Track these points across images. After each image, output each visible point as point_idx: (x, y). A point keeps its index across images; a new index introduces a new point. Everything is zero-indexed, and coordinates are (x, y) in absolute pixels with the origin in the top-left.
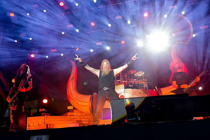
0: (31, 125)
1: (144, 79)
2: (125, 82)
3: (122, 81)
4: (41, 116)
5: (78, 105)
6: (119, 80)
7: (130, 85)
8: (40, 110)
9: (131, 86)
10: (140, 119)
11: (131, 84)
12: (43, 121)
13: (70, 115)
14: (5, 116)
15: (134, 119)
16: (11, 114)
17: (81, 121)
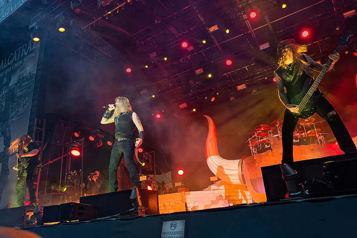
1: (315, 129)
4: (177, 192)
5: (224, 174)
6: (277, 135)
7: (294, 141)
8: (176, 185)
9: (297, 141)
10: (308, 193)
11: (296, 138)
12: (181, 198)
13: (214, 189)
14: (132, 197)
15: (299, 193)
16: (138, 195)
17: (230, 196)
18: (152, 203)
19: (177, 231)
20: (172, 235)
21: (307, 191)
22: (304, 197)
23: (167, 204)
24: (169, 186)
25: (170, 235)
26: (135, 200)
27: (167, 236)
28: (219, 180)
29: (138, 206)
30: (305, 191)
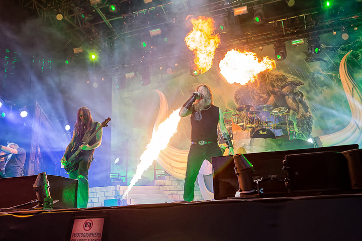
0: (95, 200)
1: (287, 121)
2: (253, 126)
3: (246, 124)
5: (172, 167)
6: (242, 124)
7: (261, 132)
8: (111, 176)
9: (264, 133)
11: (264, 130)
12: (114, 194)
13: (159, 184)
15: (252, 191)
17: (177, 194)
19: (93, 232)
20: (86, 238)
21: (262, 189)
22: (258, 196)
25: (83, 238)
26: (41, 190)
27: (79, 238)
30: (260, 189)
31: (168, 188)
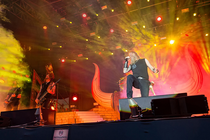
5: (102, 101)
8: (71, 106)
10: (142, 116)
12: (73, 115)
13: (95, 110)
14: (36, 114)
15: (137, 116)
16: (41, 112)
17: (105, 116)
18: (51, 118)
19: (63, 136)
20: (60, 139)
21: (142, 115)
22: (140, 118)
23: (63, 119)
24: (66, 107)
25: (59, 139)
26: (38, 116)
27: (57, 139)
28: (99, 105)
29: (40, 119)
30: (141, 115)
31: (100, 112)
